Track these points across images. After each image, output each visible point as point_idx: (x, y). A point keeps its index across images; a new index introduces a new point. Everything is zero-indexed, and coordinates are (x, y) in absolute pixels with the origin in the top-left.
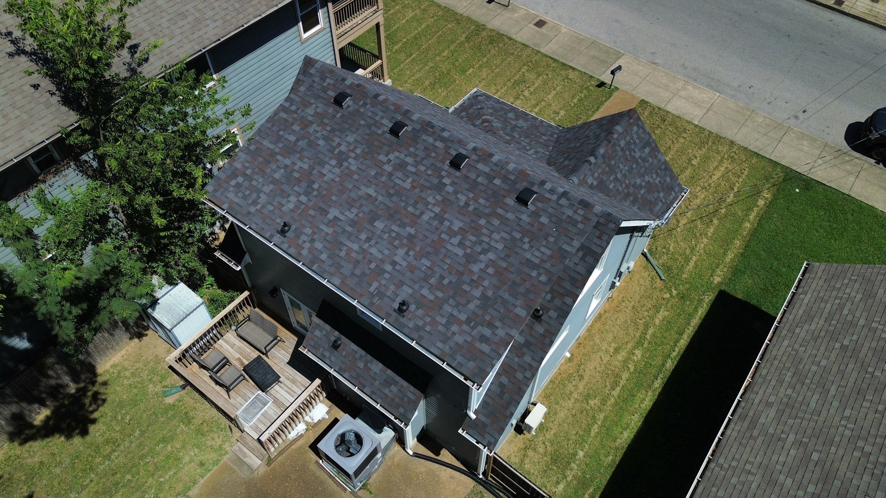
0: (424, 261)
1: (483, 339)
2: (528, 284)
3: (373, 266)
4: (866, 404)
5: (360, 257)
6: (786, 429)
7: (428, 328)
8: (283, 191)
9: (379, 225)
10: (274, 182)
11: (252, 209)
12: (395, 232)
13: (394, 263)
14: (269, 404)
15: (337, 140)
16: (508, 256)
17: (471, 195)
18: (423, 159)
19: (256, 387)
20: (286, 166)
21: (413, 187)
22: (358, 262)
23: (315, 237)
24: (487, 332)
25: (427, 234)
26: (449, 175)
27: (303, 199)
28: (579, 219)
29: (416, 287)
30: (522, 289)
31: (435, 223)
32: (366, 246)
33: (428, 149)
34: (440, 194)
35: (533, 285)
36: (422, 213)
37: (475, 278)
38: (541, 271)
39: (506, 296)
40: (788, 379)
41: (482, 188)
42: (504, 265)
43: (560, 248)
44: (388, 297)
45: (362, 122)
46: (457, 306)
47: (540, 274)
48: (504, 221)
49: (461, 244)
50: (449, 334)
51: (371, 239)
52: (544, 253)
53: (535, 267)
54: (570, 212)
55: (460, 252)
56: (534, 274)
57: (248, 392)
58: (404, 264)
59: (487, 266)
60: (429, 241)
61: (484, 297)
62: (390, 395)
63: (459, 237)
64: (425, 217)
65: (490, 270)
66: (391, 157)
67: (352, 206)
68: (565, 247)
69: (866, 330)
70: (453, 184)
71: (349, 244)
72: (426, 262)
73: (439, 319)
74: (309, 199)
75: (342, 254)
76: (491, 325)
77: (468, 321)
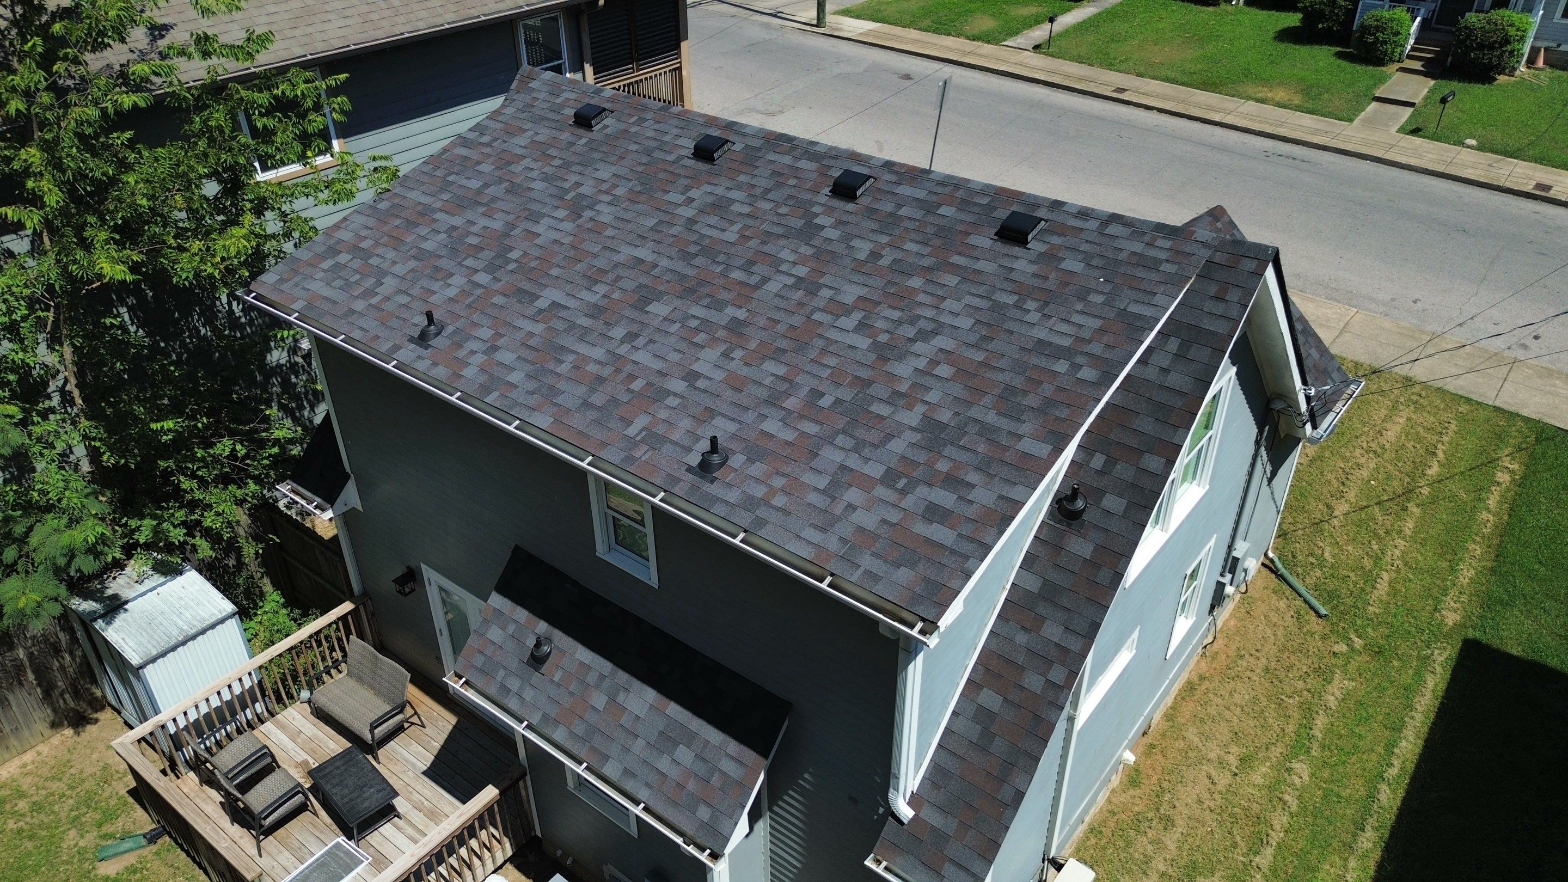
0: (770, 366)
1: (933, 513)
2: (1047, 389)
3: (637, 385)
5: (607, 371)
7: (779, 501)
8: (437, 269)
9: (659, 309)
10: (421, 255)
11: (359, 305)
12: (698, 318)
13: (692, 377)
14: (359, 869)
15: (574, 178)
16: (987, 339)
17: (884, 239)
18: (767, 191)
19: (335, 827)
20: (452, 229)
21: (744, 238)
22: (601, 380)
24: (944, 498)
25: (776, 315)
26: (829, 210)
27: (482, 278)
28: (1163, 255)
29: (749, 417)
30: (1031, 400)
31: (798, 295)
32: (623, 350)
33: (780, 174)
34: (807, 244)
35: (1060, 389)
36: (765, 280)
37: (903, 387)
38: (1079, 360)
39: (991, 417)
41: (911, 225)
42: (980, 356)
43: (1123, 313)
44: (675, 443)
45: (634, 147)
46: (856, 449)
47: (1077, 367)
48: (971, 276)
49: (862, 327)
50: (839, 509)
51: (637, 336)
52: (1081, 326)
53: (1059, 353)
54: (1136, 247)
55: (863, 342)
56: (1061, 366)
57: (312, 839)
58: (719, 375)
59: (934, 363)
60: (781, 328)
61: (930, 425)
62: (673, 773)
63: (858, 316)
64: (773, 287)
65: (944, 370)
66: (693, 193)
67: (596, 282)
68: (1133, 308)
70: (839, 223)
71: (583, 349)
72: (773, 368)
73: (808, 478)
74: (495, 278)
75: (564, 368)
76: (952, 481)
77: (889, 478)
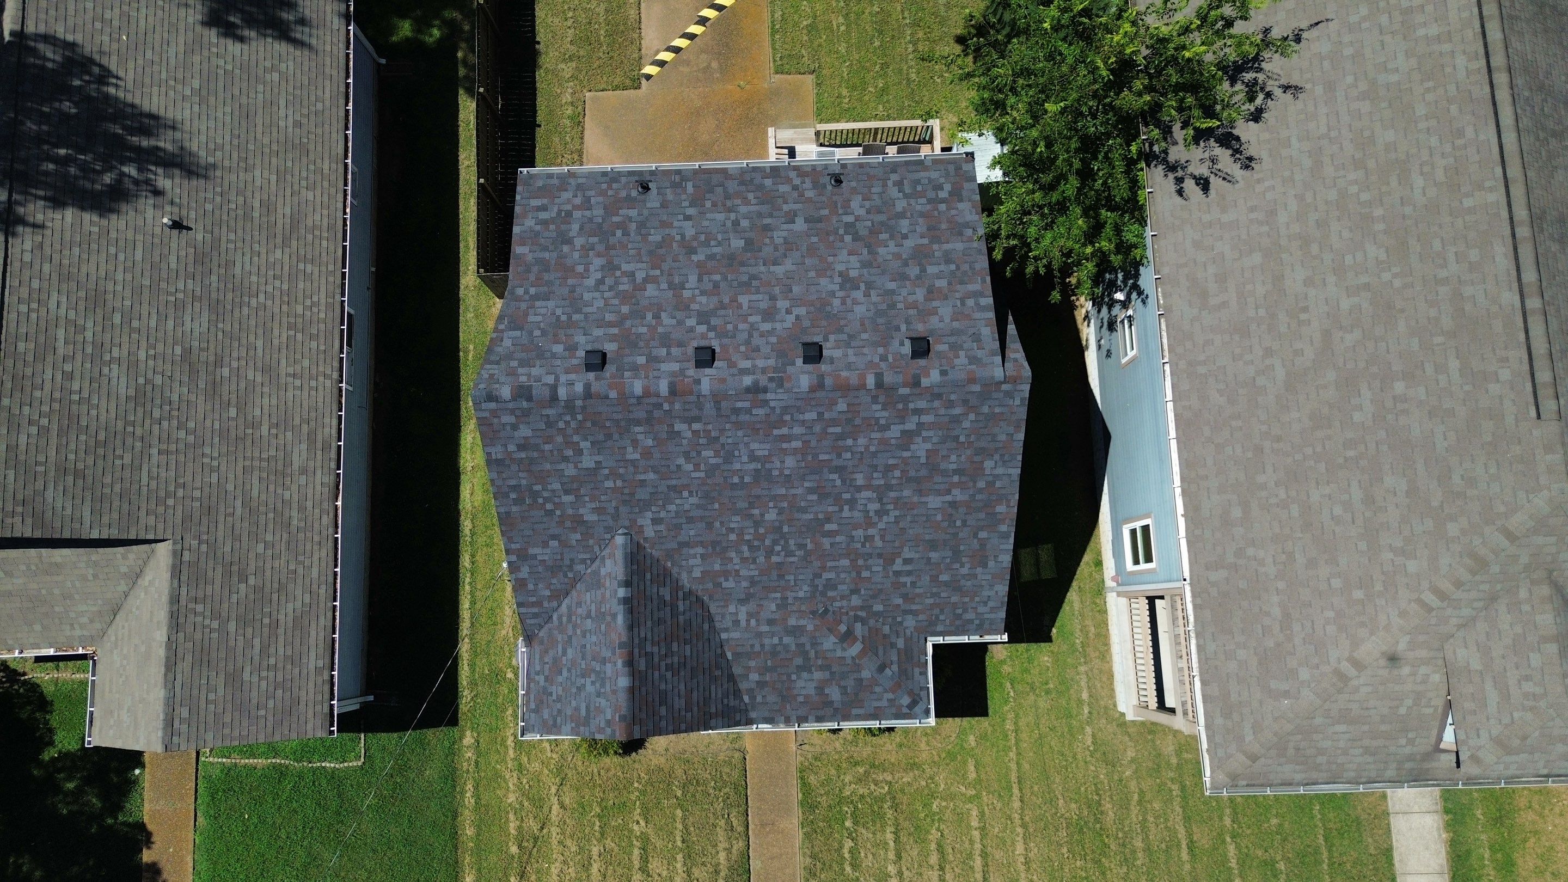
4: (197, 494)
6: (274, 441)
8: (880, 212)
12: (713, 247)
16: (572, 292)
17: (660, 330)
18: (751, 336)
20: (905, 237)
21: (734, 300)
23: (795, 194)
25: (677, 264)
26: (704, 336)
28: (520, 370)
31: (677, 280)
33: (754, 351)
34: (697, 310)
36: (700, 280)
37: (591, 253)
38: (527, 297)
39: (547, 255)
40: (294, 513)
41: (653, 344)
42: (570, 282)
44: (667, 188)
45: (864, 336)
47: (527, 292)
48: (601, 323)
49: (632, 275)
51: (733, 225)
52: (536, 315)
53: (536, 297)
54: (535, 371)
55: (625, 267)
56: (532, 291)
58: (676, 224)
59: (587, 270)
60: (669, 260)
61: (569, 241)
63: (639, 280)
65: (580, 269)
67: (785, 243)
68: (518, 333)
69: (225, 614)
70: (692, 330)
71: (752, 208)
72: (655, 237)
73: (600, 199)
74: (842, 221)
75: (751, 196)
76: (545, 223)
77: (569, 214)
